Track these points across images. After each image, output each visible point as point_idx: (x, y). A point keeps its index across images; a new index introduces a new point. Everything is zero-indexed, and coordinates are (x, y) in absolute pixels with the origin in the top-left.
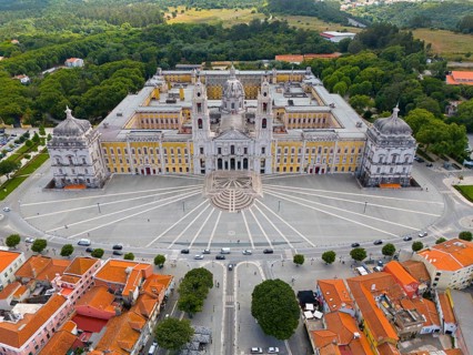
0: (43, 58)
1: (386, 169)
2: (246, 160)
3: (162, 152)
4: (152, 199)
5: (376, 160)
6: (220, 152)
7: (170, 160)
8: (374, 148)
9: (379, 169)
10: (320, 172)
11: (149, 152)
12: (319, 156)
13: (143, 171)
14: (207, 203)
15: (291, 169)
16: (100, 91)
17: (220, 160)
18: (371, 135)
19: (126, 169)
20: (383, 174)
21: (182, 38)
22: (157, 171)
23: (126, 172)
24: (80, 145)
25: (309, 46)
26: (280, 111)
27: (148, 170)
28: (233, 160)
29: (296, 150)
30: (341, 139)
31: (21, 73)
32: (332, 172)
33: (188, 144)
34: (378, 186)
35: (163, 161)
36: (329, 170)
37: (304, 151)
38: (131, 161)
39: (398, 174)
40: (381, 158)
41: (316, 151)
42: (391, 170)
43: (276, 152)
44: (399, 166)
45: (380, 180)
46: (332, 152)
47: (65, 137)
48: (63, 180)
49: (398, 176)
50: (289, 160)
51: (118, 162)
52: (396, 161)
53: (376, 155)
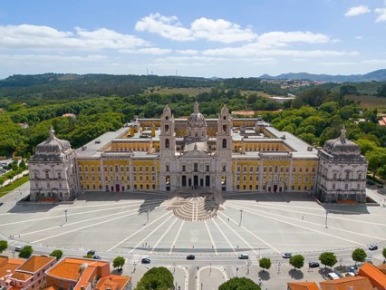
0: (43, 112)
1: (341, 185)
2: (208, 177)
3: (131, 170)
4: (118, 210)
5: (330, 176)
6: (184, 170)
7: (138, 178)
8: (327, 166)
9: (334, 186)
10: (278, 191)
11: (120, 170)
12: (276, 175)
13: (112, 188)
14: (170, 214)
15: (251, 186)
16: (83, 130)
17: (184, 177)
18: (323, 154)
19: (97, 186)
20: (339, 190)
22: (126, 188)
23: (98, 190)
24: (57, 160)
26: (238, 145)
27: (118, 186)
28: (196, 177)
29: (255, 168)
30: (295, 159)
31: (23, 122)
32: (290, 190)
33: (155, 162)
34: (334, 202)
35: (131, 178)
36: (286, 188)
37: (261, 169)
38: (103, 178)
39: (353, 190)
40: (335, 175)
41: (273, 170)
42: (346, 186)
43: (236, 170)
44: (353, 183)
45: (336, 197)
46: (287, 171)
47: (45, 153)
48: (38, 194)
49: (353, 193)
50: (248, 178)
51: (91, 179)
52: (350, 178)
53: (330, 171)
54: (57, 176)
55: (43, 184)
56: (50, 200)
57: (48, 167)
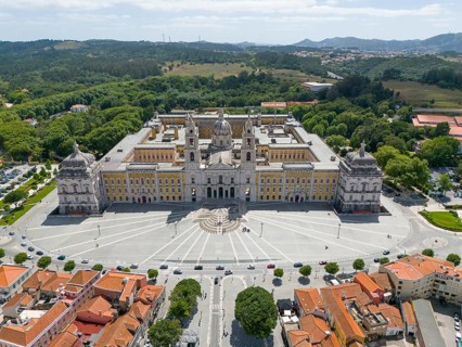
0: (51, 104)
1: (357, 197)
2: (232, 189)
3: (157, 182)
4: (147, 223)
5: (348, 188)
6: (209, 182)
7: (164, 190)
8: (345, 178)
9: (351, 197)
10: (299, 201)
11: (145, 182)
12: (298, 186)
13: (139, 199)
14: (195, 228)
15: (274, 197)
16: (102, 132)
17: (209, 189)
18: (343, 167)
19: (124, 198)
20: (355, 201)
21: (178, 87)
22: (152, 199)
23: (124, 201)
24: (84, 175)
25: (291, 94)
26: (264, 148)
27: (144, 198)
28: (221, 189)
29: (278, 180)
30: (316, 171)
31: (30, 117)
32: (311, 200)
33: (181, 174)
34: (351, 212)
35: (157, 189)
36: (307, 198)
37: (284, 181)
38: (129, 190)
39: (369, 201)
40: (353, 187)
41: (295, 181)
42: (363, 197)
43: (259, 182)
44: (369, 194)
45: (353, 208)
46: (309, 182)
47: (71, 168)
48: (67, 207)
49: (368, 203)
50: (271, 189)
51: (117, 191)
52: (366, 189)
53: (348, 184)
54: (85, 190)
55: (71, 198)
56: (80, 213)
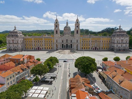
1: (120, 45)
2: (71, 45)
3: (44, 42)
5: (116, 42)
6: (63, 42)
7: (46, 45)
9: (117, 46)
10: (97, 49)
11: (39, 42)
12: (96, 43)
13: (37, 48)
15: (87, 48)
17: (63, 45)
19: (31, 48)
20: (119, 47)
22: (42, 49)
24: (17, 36)
27: (39, 48)
28: (67, 45)
29: (88, 41)
33: (52, 39)
34: (118, 51)
35: (44, 45)
36: (100, 48)
37: (91, 41)
38: (33, 45)
39: (124, 47)
40: (117, 41)
41: (95, 42)
42: (122, 46)
43: (81, 42)
44: (124, 44)
45: (118, 49)
46: (100, 42)
47: (13, 34)
48: (9, 49)
49: (124, 48)
50: (86, 45)
51: (29, 45)
52: (123, 42)
53: (116, 40)
54: (17, 42)
55: (11, 45)
56: (14, 51)
57: (13, 39)
